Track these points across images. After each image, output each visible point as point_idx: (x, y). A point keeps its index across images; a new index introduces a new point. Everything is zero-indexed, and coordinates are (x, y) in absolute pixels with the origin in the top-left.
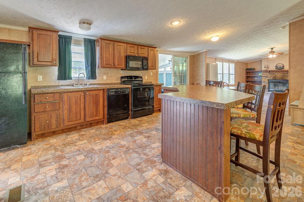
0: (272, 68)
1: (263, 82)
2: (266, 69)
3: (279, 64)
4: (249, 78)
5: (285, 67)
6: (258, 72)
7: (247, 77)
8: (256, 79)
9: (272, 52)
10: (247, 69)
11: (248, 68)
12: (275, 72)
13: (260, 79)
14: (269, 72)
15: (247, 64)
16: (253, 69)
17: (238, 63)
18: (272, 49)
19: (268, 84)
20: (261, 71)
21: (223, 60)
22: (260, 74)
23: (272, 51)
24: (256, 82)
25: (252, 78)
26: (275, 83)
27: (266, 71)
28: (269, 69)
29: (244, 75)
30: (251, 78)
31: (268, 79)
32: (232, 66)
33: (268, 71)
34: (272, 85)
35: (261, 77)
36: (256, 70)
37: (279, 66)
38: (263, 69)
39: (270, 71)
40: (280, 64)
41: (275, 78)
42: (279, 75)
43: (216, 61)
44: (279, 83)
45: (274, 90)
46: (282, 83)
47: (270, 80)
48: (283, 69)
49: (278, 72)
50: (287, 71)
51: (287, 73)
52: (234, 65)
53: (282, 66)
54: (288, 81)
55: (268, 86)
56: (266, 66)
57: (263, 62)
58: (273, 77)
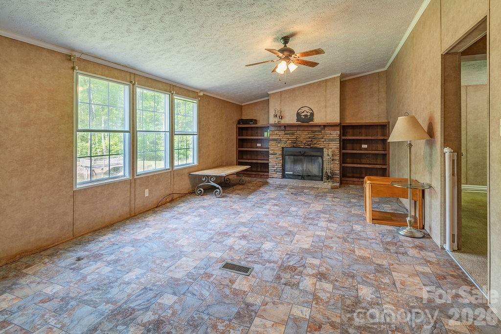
0: (290, 118)
1: (272, 154)
2: (276, 120)
3: (303, 109)
4: (244, 144)
5: (315, 117)
6: (261, 128)
7: (241, 142)
8: (259, 145)
10: (240, 121)
11: (242, 117)
12: (296, 129)
13: (266, 147)
14: (283, 128)
15: (240, 108)
16: (251, 120)
18: (286, 39)
19: (283, 159)
20: (268, 127)
22: (266, 134)
23: (285, 46)
24: (259, 153)
25: (252, 143)
26: (295, 157)
27: (277, 127)
28: (283, 122)
29: (234, 137)
30: (249, 144)
31: (282, 145)
33: (280, 126)
34: (289, 161)
35: (268, 140)
36: (259, 124)
37: (303, 114)
38: (272, 120)
39: (285, 127)
40: (306, 109)
41: (295, 144)
42: (303, 136)
44: (304, 155)
45: (293, 175)
46: (310, 156)
47: (285, 149)
48: (312, 120)
49: (301, 129)
50: (320, 126)
51: (320, 131)
52: (196, 105)
53: (309, 114)
54: (321, 150)
55: (283, 165)
56: (277, 112)
57: (271, 104)
58: (291, 142)
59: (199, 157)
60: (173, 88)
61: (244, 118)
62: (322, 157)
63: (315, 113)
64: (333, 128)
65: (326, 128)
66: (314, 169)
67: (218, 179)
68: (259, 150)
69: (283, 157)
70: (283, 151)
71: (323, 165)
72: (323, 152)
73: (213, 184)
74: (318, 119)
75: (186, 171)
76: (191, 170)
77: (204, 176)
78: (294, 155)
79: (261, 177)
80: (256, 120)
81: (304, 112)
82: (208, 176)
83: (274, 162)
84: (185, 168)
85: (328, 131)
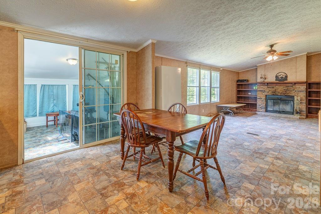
0: (271, 78)
1: (259, 99)
2: (262, 80)
3: (280, 74)
4: (241, 93)
5: (288, 78)
6: (252, 84)
7: (239, 92)
8: (250, 94)
9: (272, 51)
10: (238, 81)
11: (239, 79)
12: (275, 85)
13: (255, 95)
14: (266, 84)
15: (238, 73)
16: (245, 80)
17: (224, 72)
18: (272, 46)
19: (266, 101)
20: (256, 84)
21: (200, 66)
22: (254, 88)
23: (272, 49)
24: (250, 98)
25: (245, 92)
26: (275, 101)
27: (263, 84)
28: (266, 81)
29: (235, 89)
30: (243, 93)
31: (266, 94)
32: (216, 75)
34: (270, 103)
35: (256, 91)
36: (250, 82)
38: (259, 80)
39: (268, 84)
40: (282, 73)
41: (274, 93)
42: (280, 89)
43: (187, 66)
44: (281, 100)
45: (273, 111)
46: (285, 100)
47: (267, 96)
48: (286, 80)
49: (279, 85)
50: (292, 83)
51: (292, 86)
52: (219, 75)
53: (284, 76)
54: (293, 97)
55: (266, 105)
56: (262, 75)
57: (259, 71)
58: (271, 92)
59: (220, 98)
60: (211, 68)
61: (240, 79)
62: (293, 101)
63: (288, 76)
64: (301, 84)
65: (296, 85)
66: (288, 108)
67: (231, 108)
68: (250, 96)
69: (266, 100)
70: (266, 97)
71: (294, 105)
72: (294, 98)
73: (229, 111)
74: (290, 79)
75: (215, 104)
76: (217, 104)
77: (224, 107)
78: (274, 100)
79: (251, 111)
80: (248, 80)
81: (280, 75)
82: (226, 107)
83: (260, 103)
84: (215, 103)
85: (297, 86)
